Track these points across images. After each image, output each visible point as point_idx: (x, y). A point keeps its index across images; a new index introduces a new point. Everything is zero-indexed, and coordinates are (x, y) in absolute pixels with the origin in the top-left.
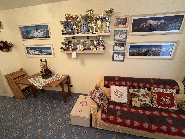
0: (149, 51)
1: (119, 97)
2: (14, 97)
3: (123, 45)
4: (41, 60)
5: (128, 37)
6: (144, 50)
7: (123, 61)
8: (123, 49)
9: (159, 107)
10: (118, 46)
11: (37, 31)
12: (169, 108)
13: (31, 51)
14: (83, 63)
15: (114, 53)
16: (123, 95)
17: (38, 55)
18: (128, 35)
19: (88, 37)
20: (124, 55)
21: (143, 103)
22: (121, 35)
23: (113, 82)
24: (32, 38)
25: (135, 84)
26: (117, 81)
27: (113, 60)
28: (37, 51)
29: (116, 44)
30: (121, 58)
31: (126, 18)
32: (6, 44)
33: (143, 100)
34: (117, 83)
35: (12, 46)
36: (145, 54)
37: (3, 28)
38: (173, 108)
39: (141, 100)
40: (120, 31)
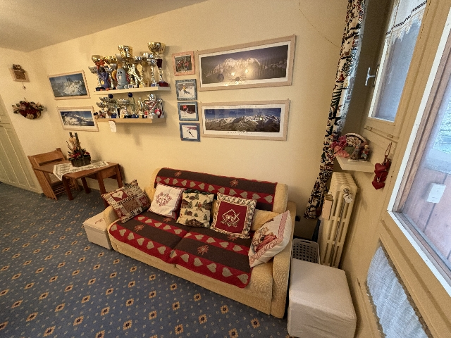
0: (237, 121)
1: (160, 205)
2: (43, 195)
3: (192, 109)
4: (71, 134)
5: (199, 93)
6: (229, 120)
7: (198, 140)
8: (193, 116)
9: (217, 230)
10: (184, 110)
11: (71, 84)
12: (232, 234)
13: (67, 119)
14: (138, 142)
15: (181, 124)
16: (167, 202)
17: (77, 125)
18: (198, 89)
19: (130, 95)
20: (198, 128)
21: (190, 218)
22: (187, 90)
23: (168, 179)
24: (66, 95)
25: (202, 186)
26: (177, 178)
27: (183, 139)
28: (75, 118)
29: (182, 108)
30: (195, 133)
31: (190, 57)
32: (31, 107)
33: (193, 215)
34: (175, 181)
35: (42, 110)
36: (232, 127)
37: (28, 81)
38: (237, 235)
39: (189, 213)
40: (183, 81)
